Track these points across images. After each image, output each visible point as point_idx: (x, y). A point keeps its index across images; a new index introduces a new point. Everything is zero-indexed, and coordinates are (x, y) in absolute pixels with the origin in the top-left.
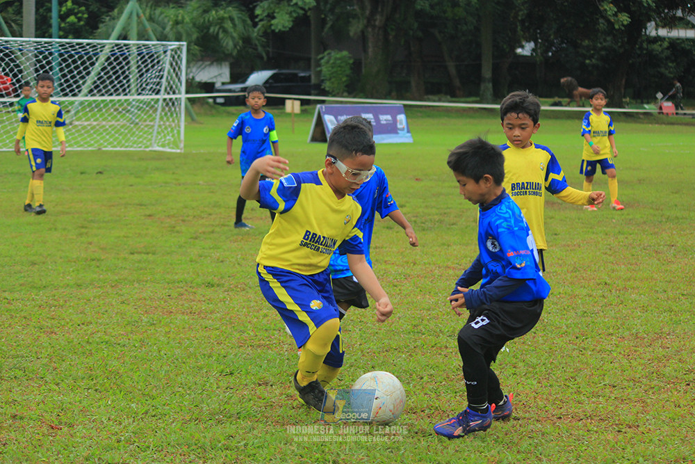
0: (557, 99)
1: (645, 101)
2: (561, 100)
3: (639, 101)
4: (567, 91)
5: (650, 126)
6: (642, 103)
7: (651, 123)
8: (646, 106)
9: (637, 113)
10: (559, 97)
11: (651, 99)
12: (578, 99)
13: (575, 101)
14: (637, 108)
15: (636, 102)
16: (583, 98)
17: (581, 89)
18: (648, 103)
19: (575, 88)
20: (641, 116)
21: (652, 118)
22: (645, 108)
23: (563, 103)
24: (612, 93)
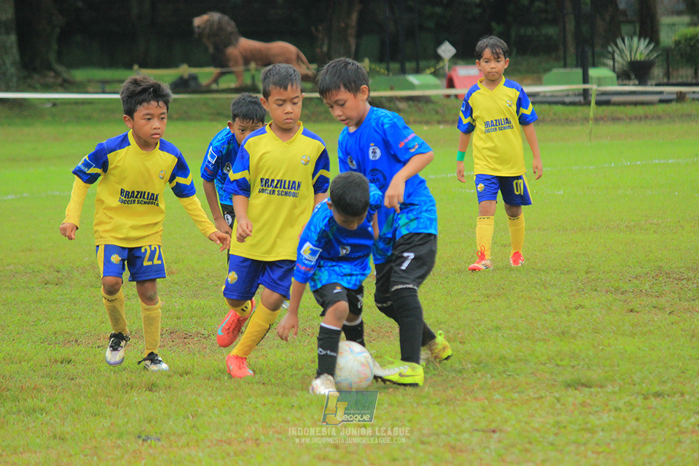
0: (184, 70)
1: (409, 65)
2: (194, 71)
3: (395, 66)
4: (211, 50)
5: (425, 128)
6: (403, 71)
7: (427, 123)
8: (413, 79)
9: (391, 99)
10: (191, 65)
11: (424, 58)
12: (240, 68)
13: (231, 73)
14: (392, 89)
15: (388, 69)
16: (253, 65)
17: (246, 43)
18: (418, 71)
19: (229, 42)
20: (402, 105)
21: (431, 106)
22: (412, 87)
23: (204, 81)
24: (325, 48)
